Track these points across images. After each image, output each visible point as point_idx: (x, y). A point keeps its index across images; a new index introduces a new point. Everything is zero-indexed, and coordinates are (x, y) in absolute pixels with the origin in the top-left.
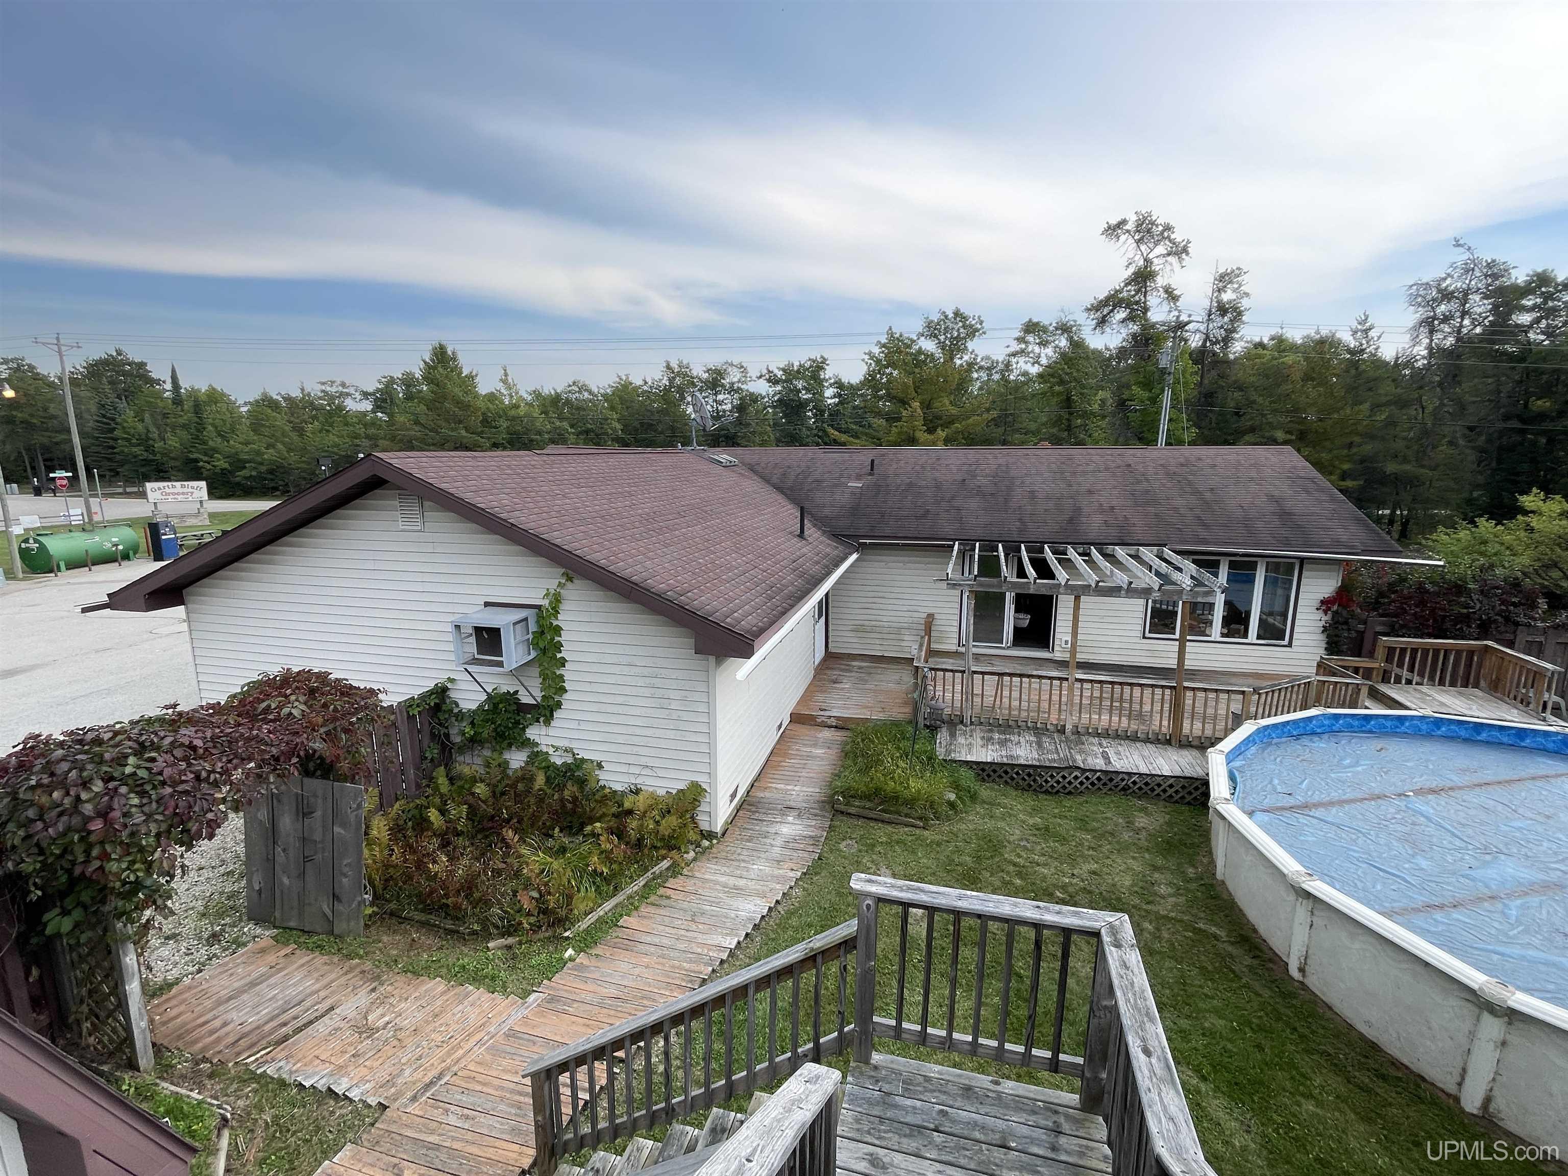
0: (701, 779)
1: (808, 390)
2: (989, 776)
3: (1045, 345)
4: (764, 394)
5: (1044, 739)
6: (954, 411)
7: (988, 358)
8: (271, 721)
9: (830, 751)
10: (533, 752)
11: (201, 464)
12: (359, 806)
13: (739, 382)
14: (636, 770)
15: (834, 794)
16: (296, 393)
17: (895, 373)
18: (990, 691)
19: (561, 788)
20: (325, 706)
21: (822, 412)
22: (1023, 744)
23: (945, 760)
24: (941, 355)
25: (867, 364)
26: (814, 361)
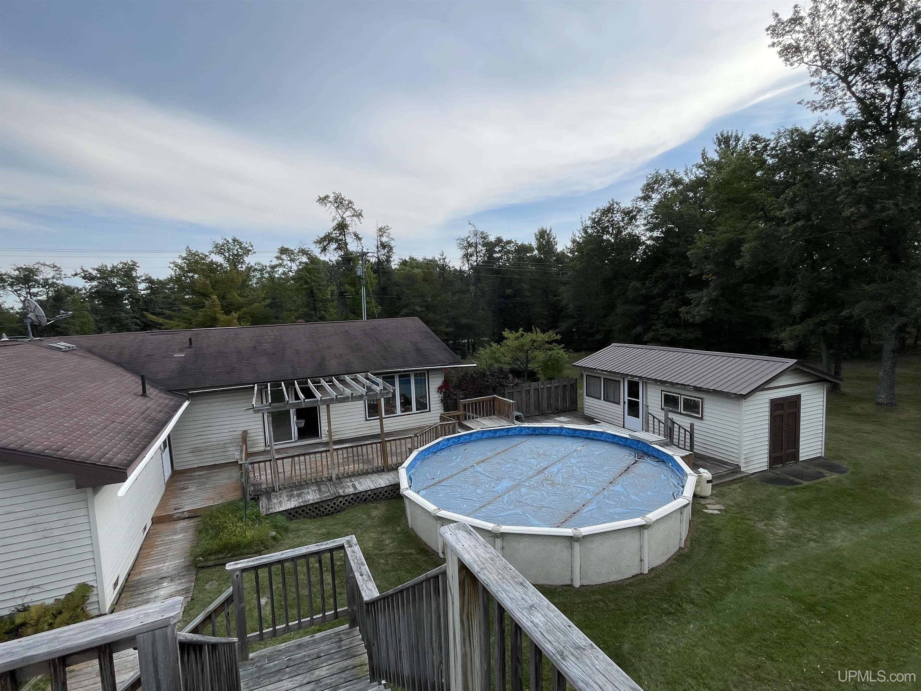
0: (88, 580)
1: (122, 285)
2: (294, 516)
3: (293, 261)
4: (80, 287)
5: (322, 486)
6: (241, 300)
7: (258, 264)
9: (188, 534)
13: (53, 278)
15: (196, 557)
17: (196, 276)
18: (288, 468)
21: (138, 301)
22: (311, 492)
23: (267, 515)
24: (227, 265)
25: (173, 269)
26: (125, 264)
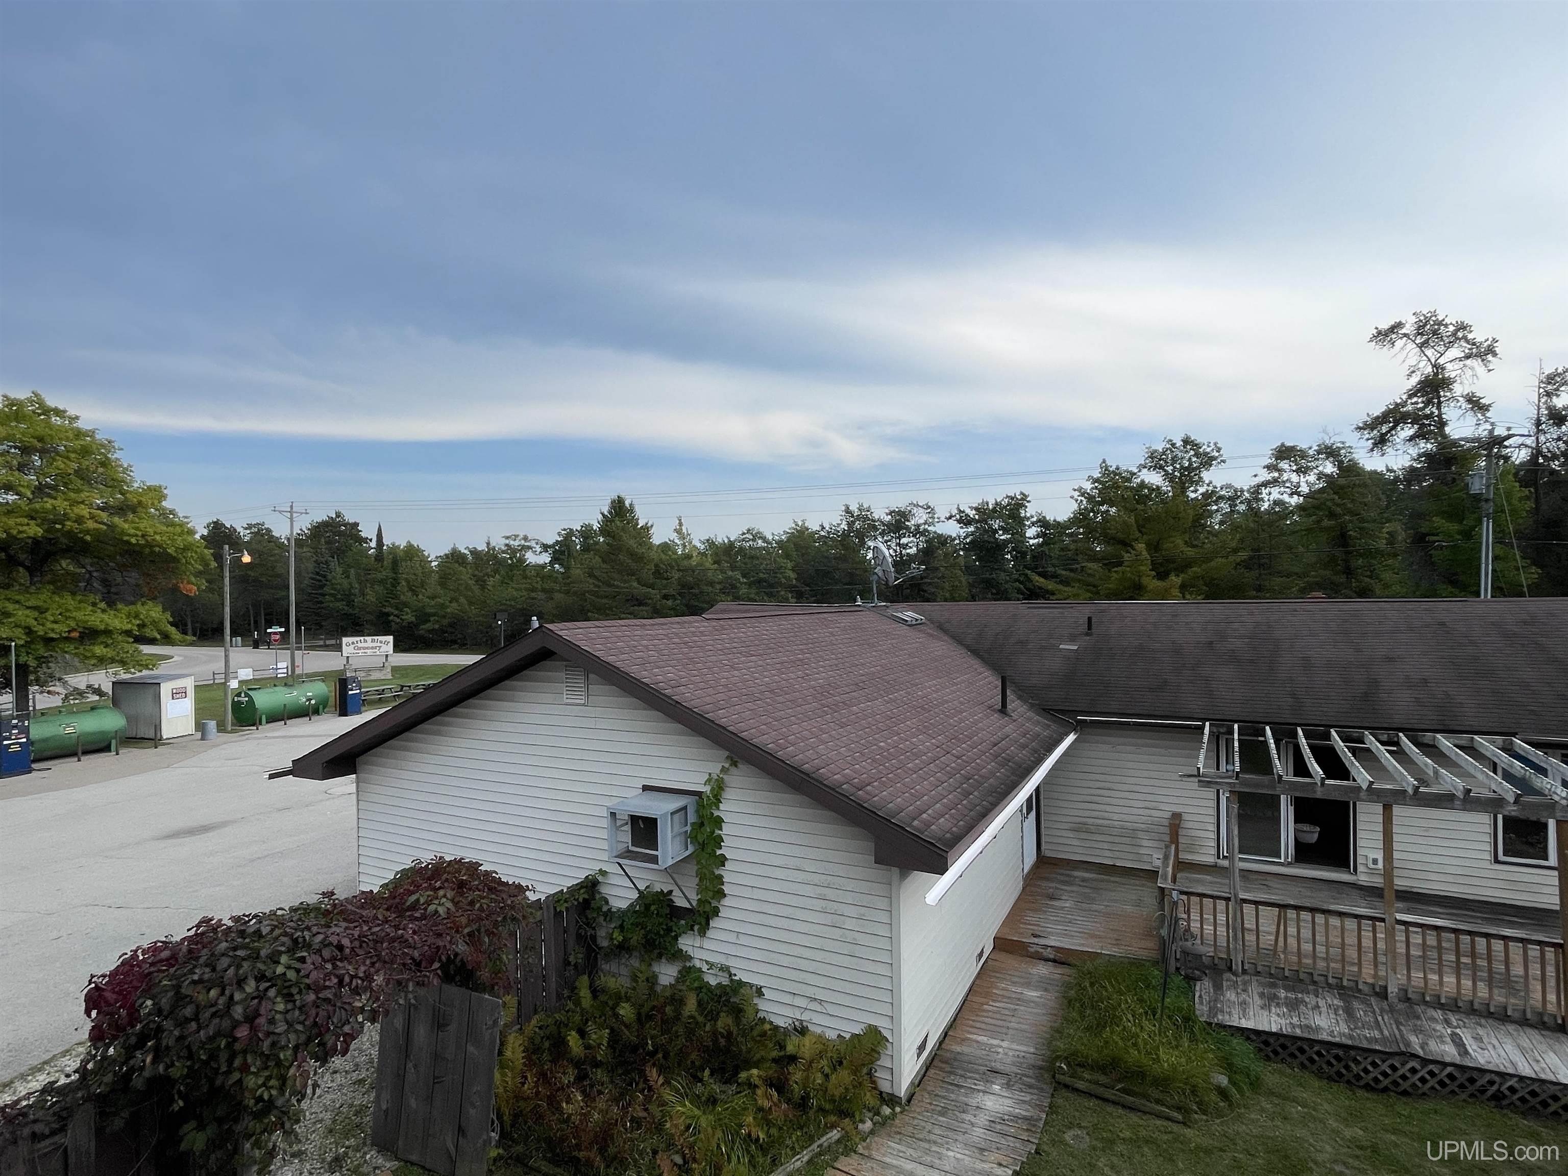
0: (882, 1024)
1: (1005, 531)
2: (1276, 1053)
3: (1305, 473)
4: (954, 535)
5: (1356, 1004)
6: (1190, 552)
7: (1229, 486)
8: (417, 919)
9: (1048, 996)
10: (684, 967)
11: (391, 618)
12: (495, 1022)
13: (925, 524)
14: (802, 1002)
15: (1055, 1059)
16: (482, 547)
17: (1114, 510)
18: (1268, 928)
19: (713, 1017)
20: (472, 903)
21: (1024, 554)
22: (1324, 1009)
23: (1210, 1024)
24: (1169, 488)
25: (1077, 500)
26: (1012, 498)
